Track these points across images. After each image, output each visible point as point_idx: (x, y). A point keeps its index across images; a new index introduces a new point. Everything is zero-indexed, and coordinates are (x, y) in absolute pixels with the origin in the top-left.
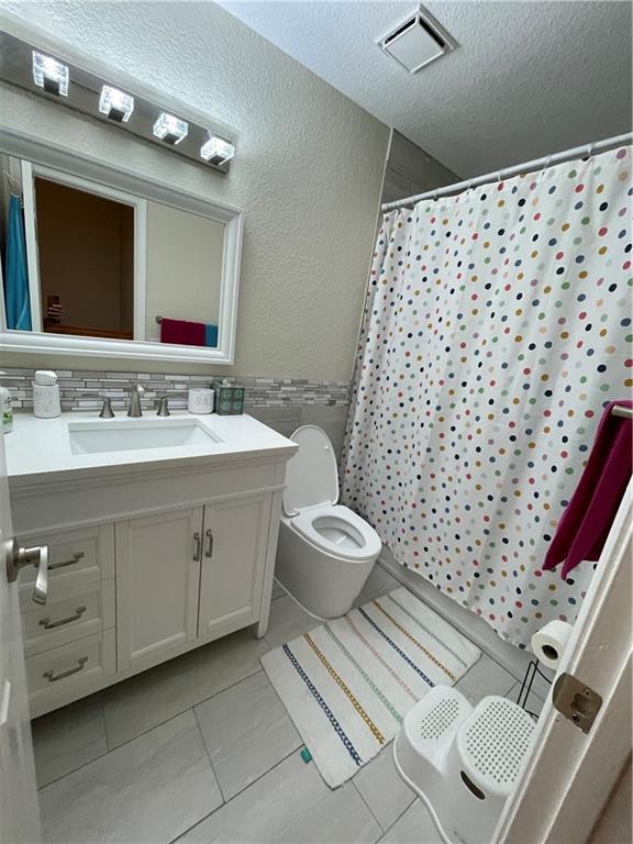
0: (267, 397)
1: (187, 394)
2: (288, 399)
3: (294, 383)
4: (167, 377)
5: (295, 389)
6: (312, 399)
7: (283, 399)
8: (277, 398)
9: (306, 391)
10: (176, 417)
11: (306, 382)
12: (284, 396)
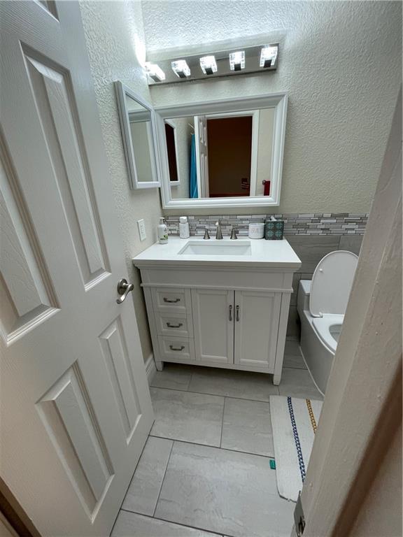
0: (307, 227)
1: (248, 226)
2: (328, 229)
3: (333, 216)
4: (238, 217)
5: (335, 221)
6: (353, 229)
7: (322, 229)
8: (316, 229)
9: (347, 222)
10: (240, 240)
11: (347, 215)
12: (323, 227)
